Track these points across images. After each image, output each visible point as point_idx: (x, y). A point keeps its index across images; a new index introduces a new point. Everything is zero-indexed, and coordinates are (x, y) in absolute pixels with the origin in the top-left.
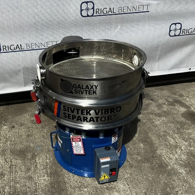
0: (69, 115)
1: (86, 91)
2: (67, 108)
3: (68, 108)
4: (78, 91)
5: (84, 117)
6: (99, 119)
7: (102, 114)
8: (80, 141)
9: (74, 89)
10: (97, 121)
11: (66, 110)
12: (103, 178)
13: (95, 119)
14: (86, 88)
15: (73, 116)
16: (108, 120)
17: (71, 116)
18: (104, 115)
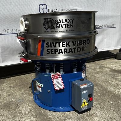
0: (51, 50)
1: (65, 24)
2: (49, 44)
3: (51, 43)
4: (59, 26)
5: (64, 49)
6: (76, 50)
7: (78, 45)
8: (60, 77)
9: (55, 24)
10: (75, 52)
11: (49, 47)
12: (83, 105)
13: (73, 50)
14: (65, 22)
15: (55, 50)
16: (82, 51)
17: (54, 51)
18: (79, 46)
